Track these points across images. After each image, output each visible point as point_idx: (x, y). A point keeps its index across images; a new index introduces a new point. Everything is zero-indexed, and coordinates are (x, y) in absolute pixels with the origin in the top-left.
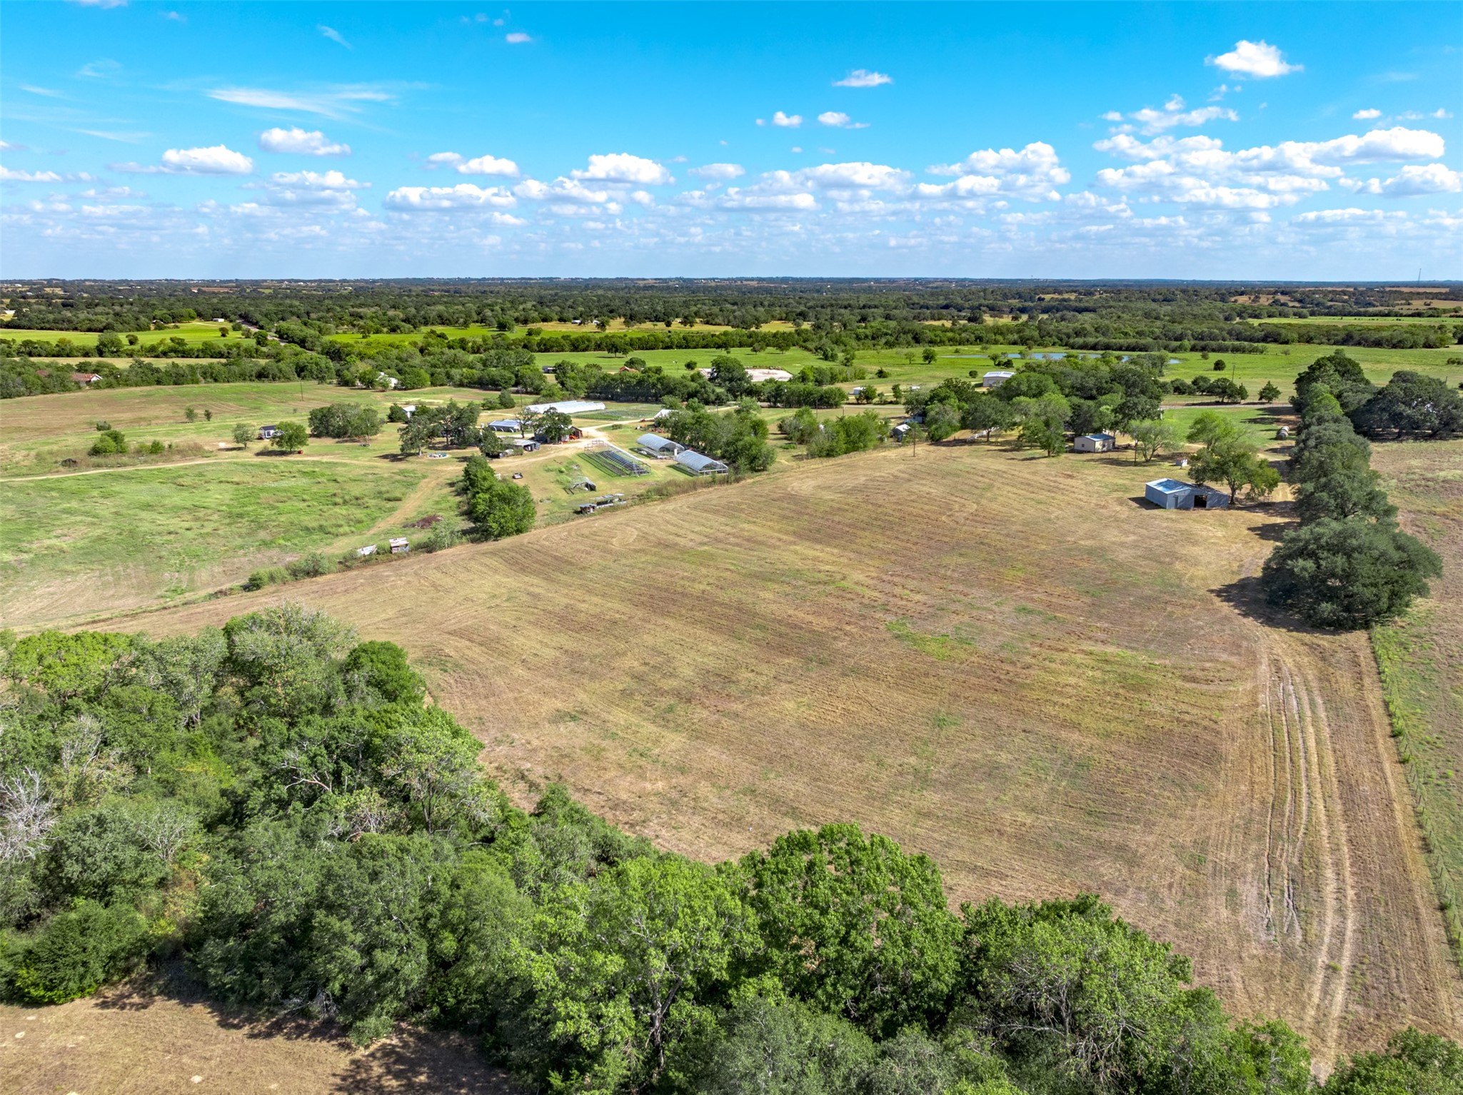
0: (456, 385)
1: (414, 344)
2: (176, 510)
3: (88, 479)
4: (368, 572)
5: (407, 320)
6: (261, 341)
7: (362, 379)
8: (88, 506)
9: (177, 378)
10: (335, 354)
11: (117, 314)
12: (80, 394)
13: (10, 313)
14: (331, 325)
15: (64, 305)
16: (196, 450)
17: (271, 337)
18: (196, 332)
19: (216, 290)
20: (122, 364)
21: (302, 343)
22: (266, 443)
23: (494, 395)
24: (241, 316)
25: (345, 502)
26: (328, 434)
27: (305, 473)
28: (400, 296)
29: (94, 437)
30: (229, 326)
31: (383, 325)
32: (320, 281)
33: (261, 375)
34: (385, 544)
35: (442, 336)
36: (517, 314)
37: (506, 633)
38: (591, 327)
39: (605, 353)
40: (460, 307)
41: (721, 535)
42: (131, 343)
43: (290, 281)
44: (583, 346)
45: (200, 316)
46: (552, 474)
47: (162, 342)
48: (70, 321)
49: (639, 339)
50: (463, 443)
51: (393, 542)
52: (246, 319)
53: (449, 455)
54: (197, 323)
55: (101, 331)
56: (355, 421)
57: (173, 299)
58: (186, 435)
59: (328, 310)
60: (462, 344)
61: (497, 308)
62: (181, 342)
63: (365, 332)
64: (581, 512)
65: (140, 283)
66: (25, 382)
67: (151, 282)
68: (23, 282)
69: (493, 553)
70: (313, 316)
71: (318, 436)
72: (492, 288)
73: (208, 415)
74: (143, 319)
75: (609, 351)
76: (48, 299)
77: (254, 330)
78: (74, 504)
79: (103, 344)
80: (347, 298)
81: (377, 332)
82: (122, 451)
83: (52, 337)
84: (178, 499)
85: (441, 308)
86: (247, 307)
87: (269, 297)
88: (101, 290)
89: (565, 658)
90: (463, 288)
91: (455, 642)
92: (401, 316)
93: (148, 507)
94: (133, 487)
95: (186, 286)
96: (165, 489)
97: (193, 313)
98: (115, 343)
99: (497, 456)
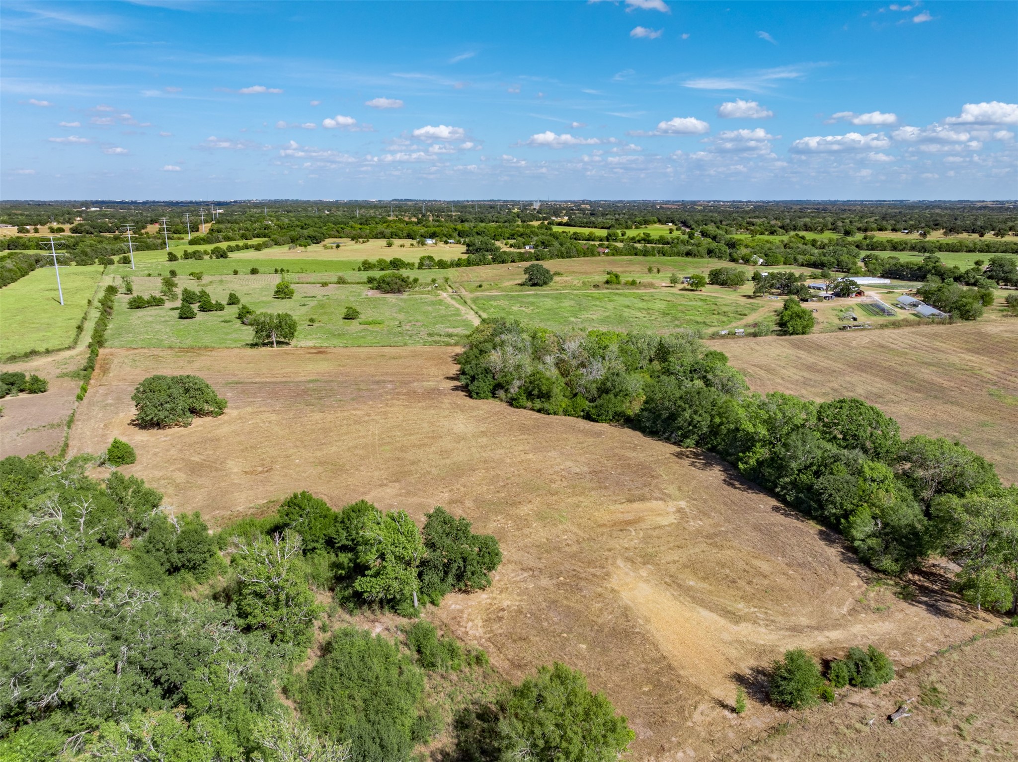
0: (798, 265)
1: (782, 241)
2: (640, 309)
3: (603, 294)
4: (722, 341)
5: (782, 227)
6: (691, 236)
7: (743, 259)
8: (603, 304)
9: (645, 253)
10: (732, 245)
11: (617, 220)
12: (599, 258)
13: (566, 218)
14: (733, 229)
15: (591, 214)
16: (651, 285)
17: (697, 234)
18: (657, 231)
19: (670, 207)
20: (620, 245)
21: (714, 238)
22: (685, 285)
23: (818, 271)
24: (682, 222)
25: (719, 314)
26: (717, 284)
27: (701, 300)
28: (783, 212)
29: (606, 277)
30: (674, 227)
31: (766, 230)
32: (734, 201)
33: (688, 254)
34: (733, 331)
35: (803, 238)
36: (861, 225)
37: (778, 368)
38: (915, 236)
39: (916, 253)
40: (821, 220)
41: (918, 345)
42: (623, 235)
43: (714, 201)
44: (901, 248)
45: (660, 221)
46: (836, 312)
47: (639, 235)
48: (594, 223)
49: (947, 244)
50: (790, 292)
51: (737, 330)
52: (685, 224)
53: (779, 298)
54: (657, 226)
55: (608, 228)
56: (732, 277)
57: (646, 212)
58: (647, 279)
59: (734, 220)
60: (814, 243)
61: (847, 221)
62: (648, 235)
63: (753, 233)
64: (844, 328)
65: (629, 202)
66: (577, 251)
67: (635, 202)
68: (572, 202)
69: (786, 340)
70: (724, 223)
71: (712, 284)
72: (851, 208)
73: (658, 271)
74: (630, 223)
75: (920, 251)
76: (583, 211)
77: (688, 230)
78: (598, 303)
79: (609, 235)
80: (747, 212)
81: (762, 234)
82: (619, 283)
83: (586, 231)
84: (641, 305)
85: (807, 220)
86: (686, 216)
87: (700, 211)
88: (609, 206)
89: (803, 380)
90: (830, 207)
91: (753, 368)
92: (780, 224)
93: (628, 307)
94: (622, 298)
95: (653, 204)
96: (636, 301)
97: (656, 220)
98: (615, 235)
99: (807, 301)
